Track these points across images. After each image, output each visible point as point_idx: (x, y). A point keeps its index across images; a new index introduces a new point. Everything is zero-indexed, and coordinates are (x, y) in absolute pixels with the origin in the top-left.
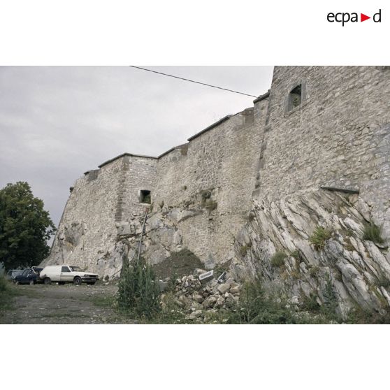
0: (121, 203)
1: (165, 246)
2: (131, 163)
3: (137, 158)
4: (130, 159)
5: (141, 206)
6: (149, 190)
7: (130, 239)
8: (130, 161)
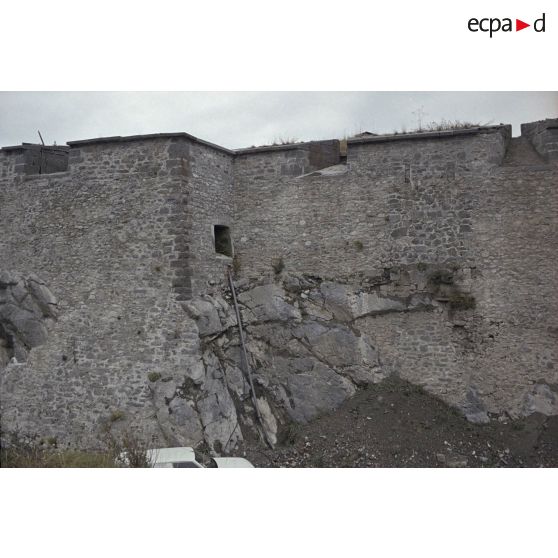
0: (187, 257)
1: (331, 367)
2: (194, 160)
3: (201, 149)
4: (192, 150)
5: (219, 261)
6: (227, 224)
7: (220, 342)
8: (191, 153)
